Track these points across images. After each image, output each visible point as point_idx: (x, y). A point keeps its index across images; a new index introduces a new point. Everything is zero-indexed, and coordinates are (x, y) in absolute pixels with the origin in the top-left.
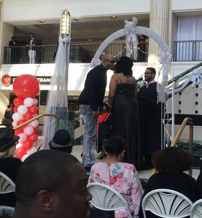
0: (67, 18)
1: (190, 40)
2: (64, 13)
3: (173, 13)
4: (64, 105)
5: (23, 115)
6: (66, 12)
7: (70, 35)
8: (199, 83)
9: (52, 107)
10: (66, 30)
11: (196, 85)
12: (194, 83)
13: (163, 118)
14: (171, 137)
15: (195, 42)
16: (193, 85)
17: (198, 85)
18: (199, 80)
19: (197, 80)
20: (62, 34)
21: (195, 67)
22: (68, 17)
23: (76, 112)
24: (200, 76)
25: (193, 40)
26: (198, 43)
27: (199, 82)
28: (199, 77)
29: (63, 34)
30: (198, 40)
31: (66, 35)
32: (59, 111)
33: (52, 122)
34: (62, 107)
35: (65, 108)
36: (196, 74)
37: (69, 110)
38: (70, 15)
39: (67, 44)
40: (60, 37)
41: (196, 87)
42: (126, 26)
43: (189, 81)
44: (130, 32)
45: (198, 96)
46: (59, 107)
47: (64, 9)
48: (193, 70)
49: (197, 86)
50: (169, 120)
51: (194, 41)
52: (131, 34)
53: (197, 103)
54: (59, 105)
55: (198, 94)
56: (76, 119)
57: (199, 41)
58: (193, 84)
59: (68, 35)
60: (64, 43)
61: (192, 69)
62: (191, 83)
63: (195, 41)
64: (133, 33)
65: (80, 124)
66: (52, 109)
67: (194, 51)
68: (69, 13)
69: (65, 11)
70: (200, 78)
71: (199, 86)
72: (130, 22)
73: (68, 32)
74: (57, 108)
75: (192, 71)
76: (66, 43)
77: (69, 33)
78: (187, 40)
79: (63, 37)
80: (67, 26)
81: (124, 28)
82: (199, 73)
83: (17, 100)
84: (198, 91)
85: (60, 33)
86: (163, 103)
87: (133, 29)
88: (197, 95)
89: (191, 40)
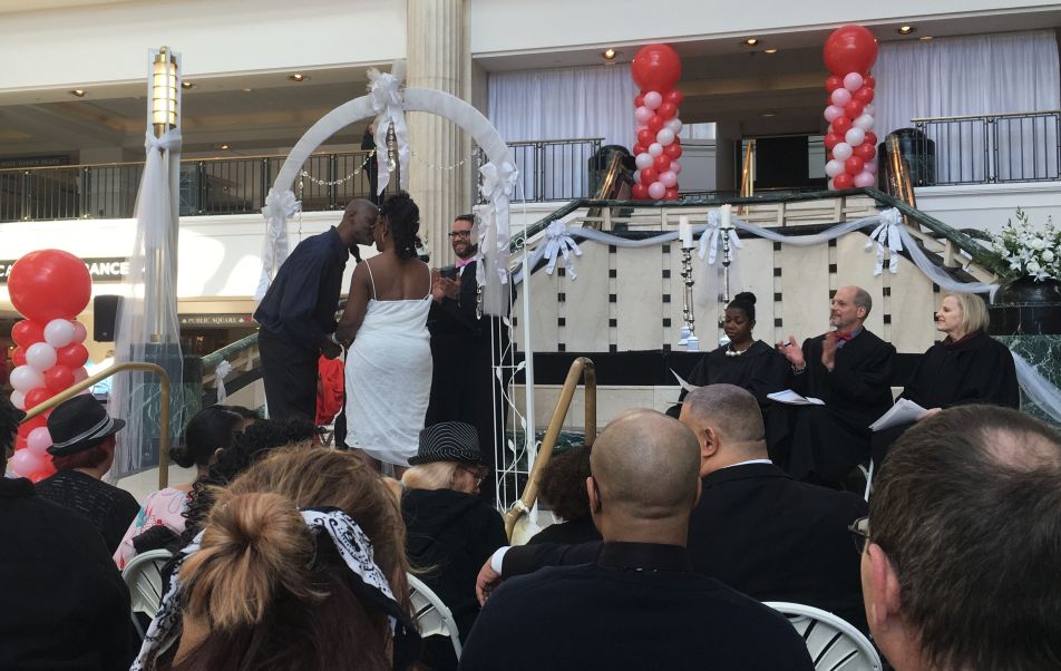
0: (168, 74)
1: (524, 140)
2: (158, 61)
3: (476, 62)
4: (169, 337)
5: (45, 373)
6: (163, 56)
7: (179, 126)
8: (568, 262)
9: (132, 347)
10: (168, 111)
11: (559, 269)
12: (552, 263)
13: (497, 364)
14: (523, 419)
15: (541, 147)
16: (549, 269)
17: (564, 269)
18: (566, 254)
19: (560, 253)
20: (154, 124)
21: (556, 216)
22: (172, 71)
23: (206, 358)
24: (571, 241)
25: (535, 139)
26: (549, 149)
27: (568, 260)
28: (565, 246)
29: (156, 125)
30: (549, 138)
31: (168, 127)
32: (155, 357)
33: (134, 391)
34: (164, 345)
35: (172, 348)
36: (557, 238)
37: (184, 353)
38: (176, 67)
39: (171, 153)
40: (150, 134)
41: (559, 274)
42: (374, 87)
43: (539, 257)
44: (386, 106)
45: (564, 300)
46: (154, 346)
47: (158, 47)
48: (549, 223)
49: (562, 272)
50: (515, 369)
51: (537, 143)
52: (390, 112)
53: (562, 322)
54: (153, 338)
55: (564, 295)
56: (206, 380)
57: (553, 143)
58: (549, 265)
59: (172, 126)
60: (162, 150)
61: (547, 223)
62: (543, 262)
63: (542, 142)
64: (395, 106)
65: (219, 395)
66: (132, 352)
67: (539, 171)
68: (173, 60)
69: (164, 53)
70: (570, 248)
71: (569, 272)
72: (385, 75)
73: (172, 115)
74: (149, 348)
75: (545, 226)
76: (167, 152)
77: (175, 120)
78: (518, 140)
79: (157, 134)
80: (168, 99)
81: (366, 93)
82: (567, 231)
83: (22, 326)
84: (565, 285)
85: (150, 121)
86: (496, 319)
87: (395, 97)
88: (562, 297)
89: (530, 140)
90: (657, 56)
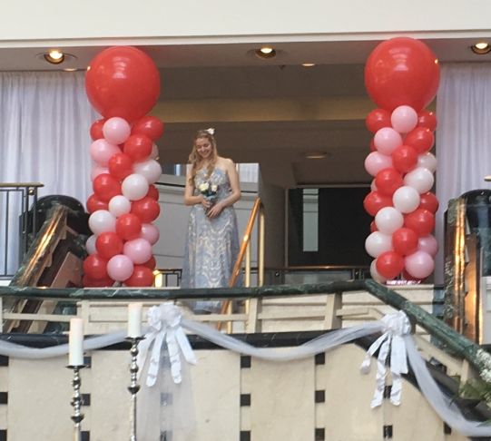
90: (123, 65)
